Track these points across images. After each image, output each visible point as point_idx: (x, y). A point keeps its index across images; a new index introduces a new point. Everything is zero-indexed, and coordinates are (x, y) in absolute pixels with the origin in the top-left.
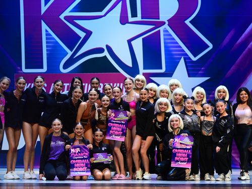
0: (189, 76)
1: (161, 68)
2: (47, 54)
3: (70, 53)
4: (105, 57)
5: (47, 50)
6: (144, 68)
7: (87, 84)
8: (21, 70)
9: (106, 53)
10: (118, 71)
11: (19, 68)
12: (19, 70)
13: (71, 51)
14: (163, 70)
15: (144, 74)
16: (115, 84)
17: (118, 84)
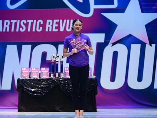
0: (143, 11)
6: (96, 4)
7: (35, 21)
10: (68, 7)
15: (95, 10)
16: (65, 21)
17: (68, 21)
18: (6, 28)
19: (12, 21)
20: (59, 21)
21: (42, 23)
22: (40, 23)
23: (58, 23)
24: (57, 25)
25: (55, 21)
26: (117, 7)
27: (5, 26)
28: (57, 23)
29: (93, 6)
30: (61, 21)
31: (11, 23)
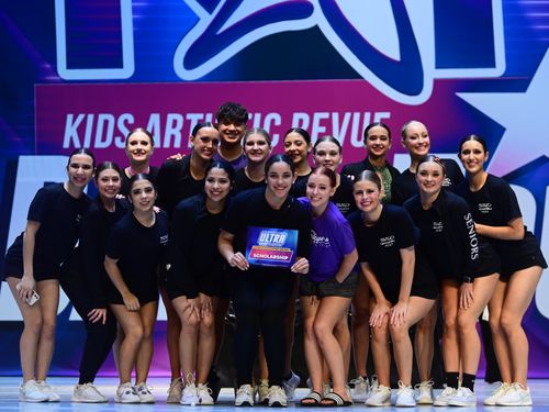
1: (492, 64)
2: (136, 23)
3: (206, 19)
4: (316, 28)
5: (135, 10)
6: (439, 65)
7: (258, 116)
8: (54, 71)
9: (318, 19)
10: (356, 75)
11: (48, 66)
12: (48, 73)
13: (210, 10)
14: (499, 70)
15: (438, 83)
16: (347, 116)
17: (357, 116)
18: (173, 137)
19: (189, 116)
20: (331, 116)
21: (278, 122)
22: (273, 121)
23: (326, 123)
24: (323, 129)
25: (318, 116)
26: (503, 76)
27: (169, 131)
28: (323, 122)
29: (431, 73)
30: (335, 116)
31: (187, 123)
